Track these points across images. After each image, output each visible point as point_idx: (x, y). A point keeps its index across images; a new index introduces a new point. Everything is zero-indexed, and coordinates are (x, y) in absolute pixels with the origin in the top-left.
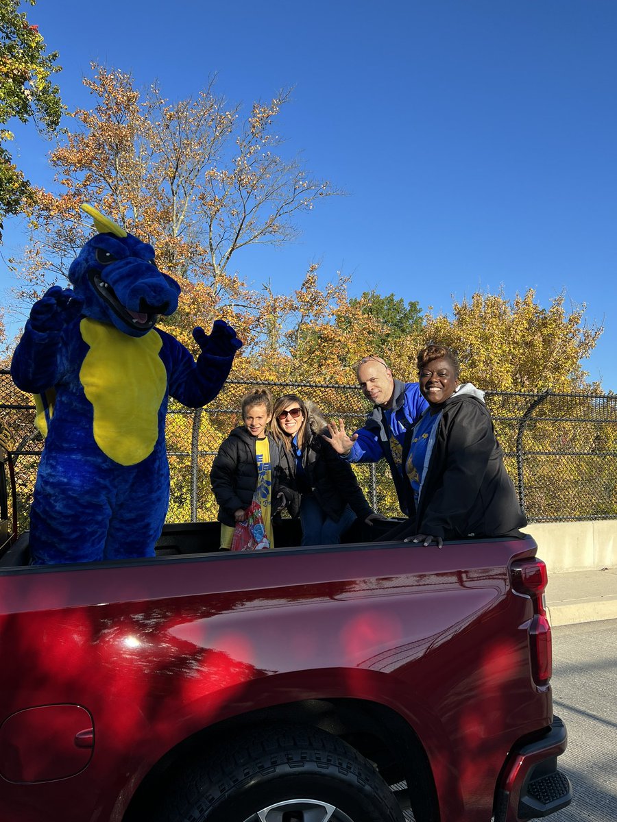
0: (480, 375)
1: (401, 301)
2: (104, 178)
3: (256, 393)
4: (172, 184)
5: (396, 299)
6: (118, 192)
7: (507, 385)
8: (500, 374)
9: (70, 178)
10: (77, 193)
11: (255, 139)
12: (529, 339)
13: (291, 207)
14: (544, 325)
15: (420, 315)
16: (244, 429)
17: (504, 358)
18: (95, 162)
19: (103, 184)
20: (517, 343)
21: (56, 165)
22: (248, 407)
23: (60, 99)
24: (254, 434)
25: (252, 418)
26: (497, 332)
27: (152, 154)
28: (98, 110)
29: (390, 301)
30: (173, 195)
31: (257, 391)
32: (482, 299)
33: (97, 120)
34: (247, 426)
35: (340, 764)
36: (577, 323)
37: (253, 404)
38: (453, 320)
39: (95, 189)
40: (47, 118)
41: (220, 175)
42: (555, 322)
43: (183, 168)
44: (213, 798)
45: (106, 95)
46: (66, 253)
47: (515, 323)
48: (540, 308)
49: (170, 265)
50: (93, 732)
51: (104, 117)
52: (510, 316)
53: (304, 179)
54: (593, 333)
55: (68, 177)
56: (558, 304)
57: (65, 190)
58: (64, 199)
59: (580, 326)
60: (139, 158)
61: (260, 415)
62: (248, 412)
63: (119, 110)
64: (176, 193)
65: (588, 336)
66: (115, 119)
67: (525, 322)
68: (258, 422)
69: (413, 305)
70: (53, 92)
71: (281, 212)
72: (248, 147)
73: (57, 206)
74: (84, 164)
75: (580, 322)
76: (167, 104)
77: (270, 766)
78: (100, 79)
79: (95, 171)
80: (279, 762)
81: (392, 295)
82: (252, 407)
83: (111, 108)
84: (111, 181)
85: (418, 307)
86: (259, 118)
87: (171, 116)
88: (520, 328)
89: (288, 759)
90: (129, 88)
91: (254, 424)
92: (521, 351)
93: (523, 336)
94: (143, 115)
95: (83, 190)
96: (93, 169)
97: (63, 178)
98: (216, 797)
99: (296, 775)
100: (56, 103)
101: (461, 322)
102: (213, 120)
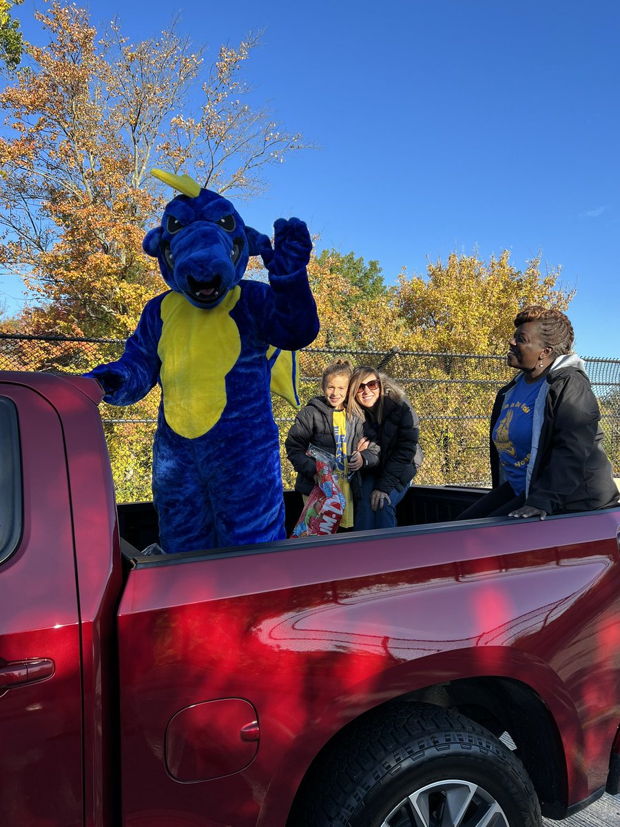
0: (457, 337)
1: (361, 260)
2: (59, 122)
3: (338, 363)
4: (133, 131)
5: (356, 258)
6: (75, 138)
7: (484, 348)
8: (478, 336)
9: (22, 122)
10: (30, 139)
11: (222, 85)
12: (504, 301)
13: (261, 160)
14: (520, 287)
15: (380, 275)
16: (324, 400)
17: (482, 320)
18: (49, 104)
19: (58, 129)
20: (493, 306)
21: (5, 106)
22: (330, 376)
23: (21, 34)
24: (333, 404)
25: (334, 388)
26: (474, 294)
27: (109, 97)
28: (51, 47)
29: (350, 259)
30: (135, 144)
31: (340, 361)
32: (457, 261)
33: (52, 58)
34: (327, 396)
35: (481, 744)
36: (552, 286)
37: (336, 373)
38: (429, 281)
39: (50, 135)
40: (7, 55)
41: (185, 123)
42: (530, 284)
43: (146, 114)
44: (369, 787)
45: (60, 31)
46: (16, 204)
47: (491, 285)
48: (515, 270)
49: (133, 218)
50: (258, 724)
51: (58, 55)
52: (485, 278)
53: (275, 131)
54: (566, 296)
55: (19, 120)
56: (534, 267)
57: (17, 135)
58: (17, 145)
59: (556, 288)
60: (94, 101)
61: (342, 385)
62: (329, 382)
63: (75, 47)
64: (138, 142)
65: (560, 299)
66: (70, 57)
67: (500, 284)
68: (339, 392)
69: (373, 264)
70: (13, 27)
71: (250, 165)
72: (214, 94)
73: (10, 153)
74: (35, 107)
75: (554, 284)
76: (128, 44)
77: (419, 750)
78: (54, 13)
79: (49, 115)
80: (426, 746)
81: (352, 253)
82: (335, 376)
83: (65, 45)
84: (66, 126)
85: (378, 266)
86: (226, 62)
87: (132, 57)
88: (496, 290)
89: (435, 742)
90: (85, 24)
91: (335, 394)
92: (496, 313)
93: (499, 298)
94: (99, 55)
95: (35, 135)
96: (47, 113)
97: (14, 121)
98: (371, 785)
99: (443, 757)
100: (17, 39)
101: (437, 283)
102: (176, 62)
